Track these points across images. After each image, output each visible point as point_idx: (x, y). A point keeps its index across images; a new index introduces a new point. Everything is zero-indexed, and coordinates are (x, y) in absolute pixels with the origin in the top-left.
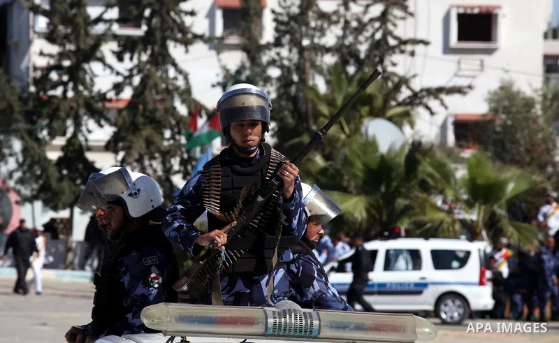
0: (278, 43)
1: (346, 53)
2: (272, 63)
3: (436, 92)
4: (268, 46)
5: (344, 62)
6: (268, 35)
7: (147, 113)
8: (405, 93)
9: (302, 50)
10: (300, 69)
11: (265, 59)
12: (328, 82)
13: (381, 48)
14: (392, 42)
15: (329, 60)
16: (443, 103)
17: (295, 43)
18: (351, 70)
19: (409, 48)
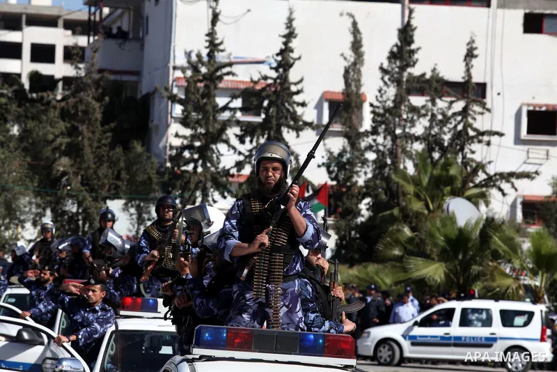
0: (374, 131)
1: (432, 141)
2: (370, 148)
3: (508, 177)
4: (366, 134)
5: (430, 150)
6: (367, 124)
8: (481, 177)
9: (395, 138)
10: (393, 154)
11: (363, 145)
12: (416, 166)
13: (462, 138)
14: (471, 133)
15: (418, 147)
16: (513, 186)
17: (390, 132)
18: (436, 155)
19: (486, 138)
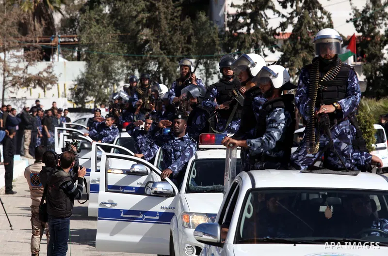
7: (304, 42)
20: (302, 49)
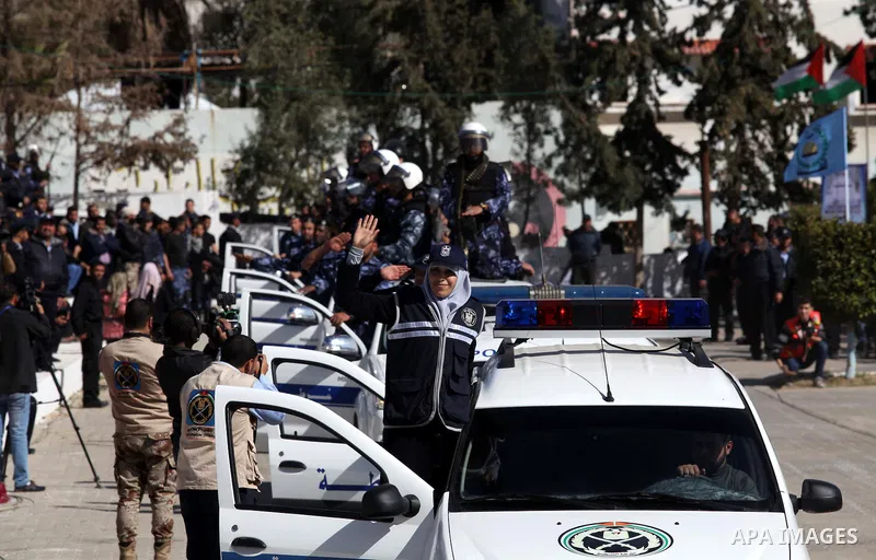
7: (747, 60)
20: (743, 77)
